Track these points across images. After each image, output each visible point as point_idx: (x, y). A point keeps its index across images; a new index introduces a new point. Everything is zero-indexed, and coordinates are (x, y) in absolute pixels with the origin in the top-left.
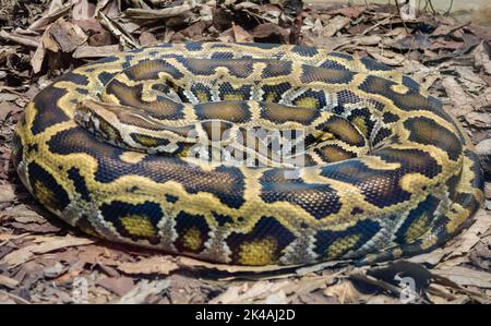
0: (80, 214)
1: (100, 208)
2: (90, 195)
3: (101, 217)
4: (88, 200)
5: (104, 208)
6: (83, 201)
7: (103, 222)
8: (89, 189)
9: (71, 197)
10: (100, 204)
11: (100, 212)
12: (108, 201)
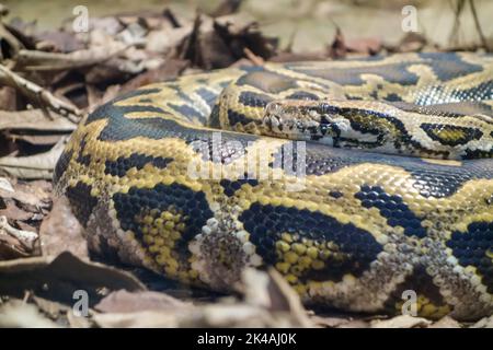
0: (409, 267)
1: (449, 244)
2: (423, 224)
3: (452, 260)
4: (422, 233)
5: (457, 242)
6: (411, 239)
7: (458, 269)
8: (418, 213)
9: (381, 238)
10: (448, 235)
11: (449, 251)
12: (462, 227)
